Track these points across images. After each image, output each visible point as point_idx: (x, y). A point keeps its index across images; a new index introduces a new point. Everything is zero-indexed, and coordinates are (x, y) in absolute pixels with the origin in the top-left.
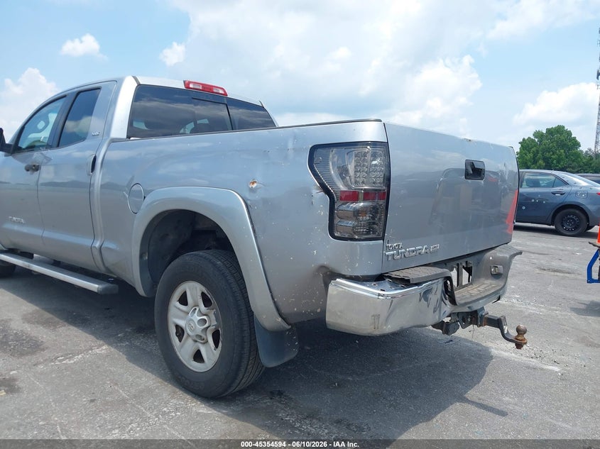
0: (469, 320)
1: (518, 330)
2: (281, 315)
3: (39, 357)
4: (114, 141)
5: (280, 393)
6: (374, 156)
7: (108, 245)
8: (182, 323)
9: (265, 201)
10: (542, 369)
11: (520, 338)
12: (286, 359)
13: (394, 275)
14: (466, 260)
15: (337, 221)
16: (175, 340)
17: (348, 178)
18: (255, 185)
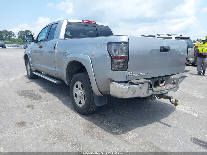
0: (161, 97)
1: (175, 101)
2: (100, 92)
3: (40, 100)
4: (60, 39)
5: (103, 115)
6: (124, 46)
7: (59, 70)
8: (76, 93)
9: (95, 58)
10: (191, 115)
11: (176, 103)
12: (103, 104)
13: (130, 81)
14: (162, 78)
15: (113, 65)
16: (75, 97)
17: (116, 53)
18: (93, 54)
